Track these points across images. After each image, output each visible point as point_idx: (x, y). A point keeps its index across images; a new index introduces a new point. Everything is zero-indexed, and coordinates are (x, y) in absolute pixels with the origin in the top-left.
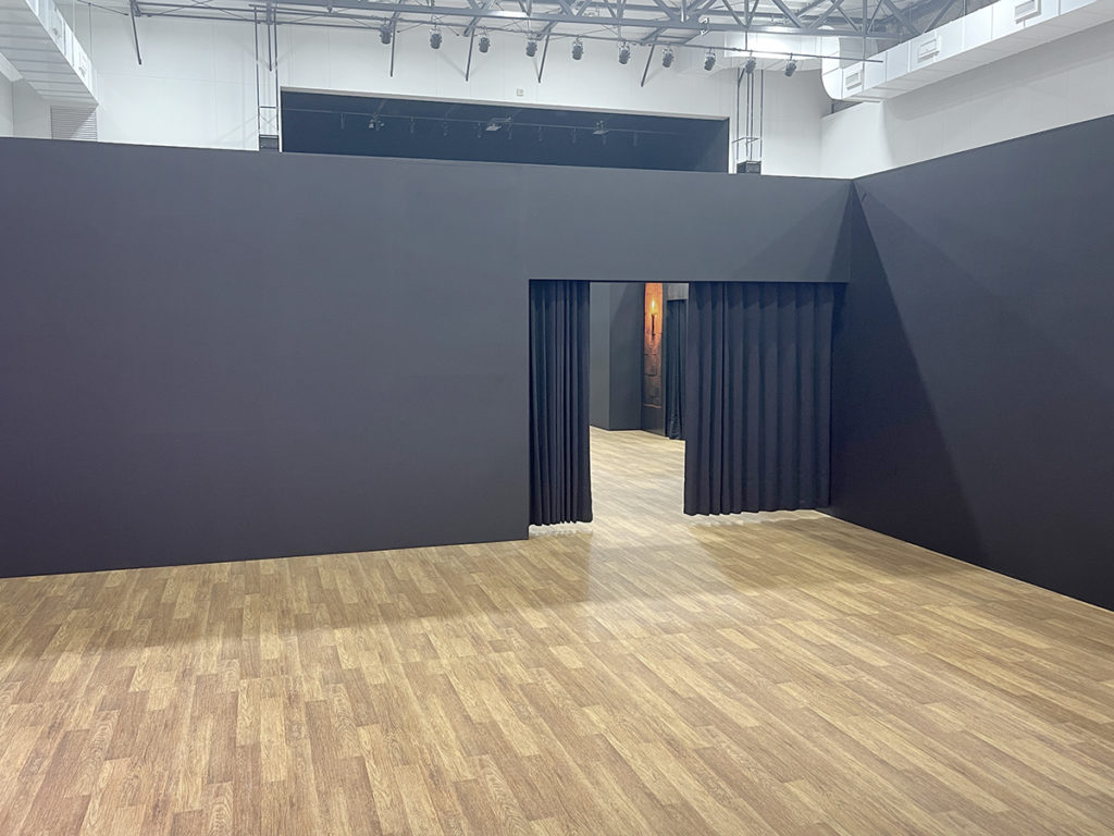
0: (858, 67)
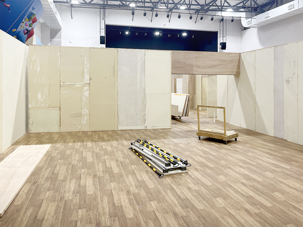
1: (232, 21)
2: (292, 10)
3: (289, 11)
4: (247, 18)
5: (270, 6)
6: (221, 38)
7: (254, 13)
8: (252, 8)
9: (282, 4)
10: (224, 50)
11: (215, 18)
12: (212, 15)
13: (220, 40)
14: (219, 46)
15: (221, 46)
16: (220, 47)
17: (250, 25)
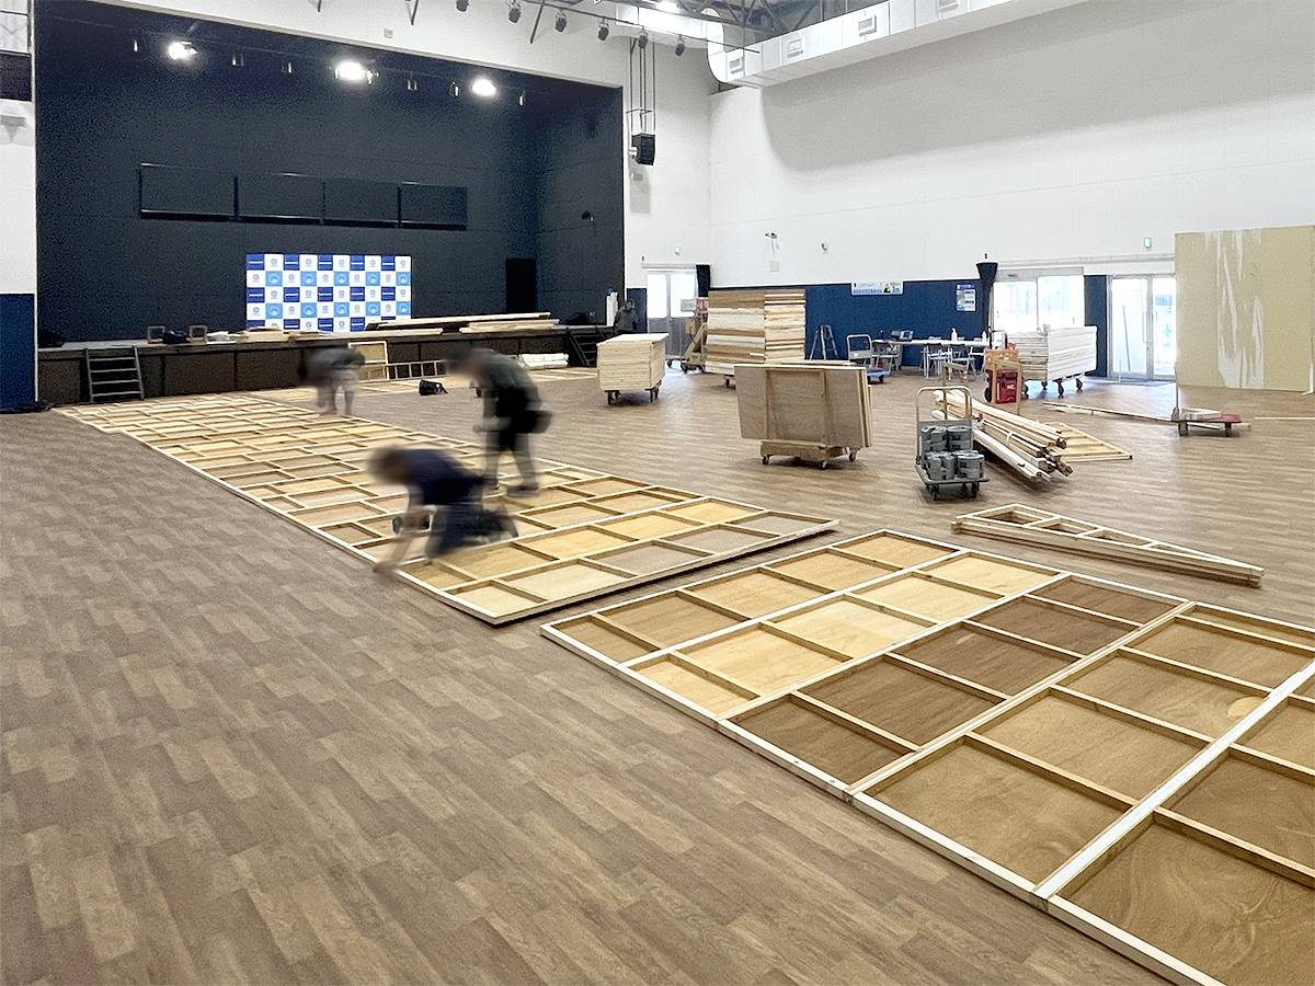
0: (738, 54)
1: (680, 50)
2: (870, 38)
3: (862, 40)
4: (729, 47)
5: (799, 15)
6: (636, 115)
7: (750, 31)
8: (747, 10)
9: (838, 11)
10: (647, 166)
11: (614, 30)
12: (604, 17)
13: (632, 126)
14: (629, 151)
15: (635, 149)
16: (631, 153)
17: (739, 75)
